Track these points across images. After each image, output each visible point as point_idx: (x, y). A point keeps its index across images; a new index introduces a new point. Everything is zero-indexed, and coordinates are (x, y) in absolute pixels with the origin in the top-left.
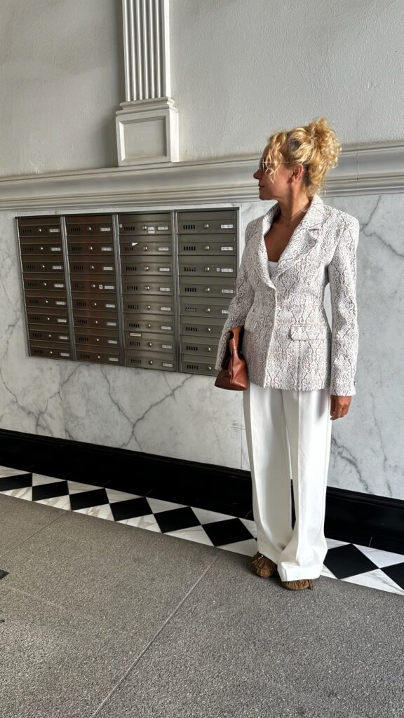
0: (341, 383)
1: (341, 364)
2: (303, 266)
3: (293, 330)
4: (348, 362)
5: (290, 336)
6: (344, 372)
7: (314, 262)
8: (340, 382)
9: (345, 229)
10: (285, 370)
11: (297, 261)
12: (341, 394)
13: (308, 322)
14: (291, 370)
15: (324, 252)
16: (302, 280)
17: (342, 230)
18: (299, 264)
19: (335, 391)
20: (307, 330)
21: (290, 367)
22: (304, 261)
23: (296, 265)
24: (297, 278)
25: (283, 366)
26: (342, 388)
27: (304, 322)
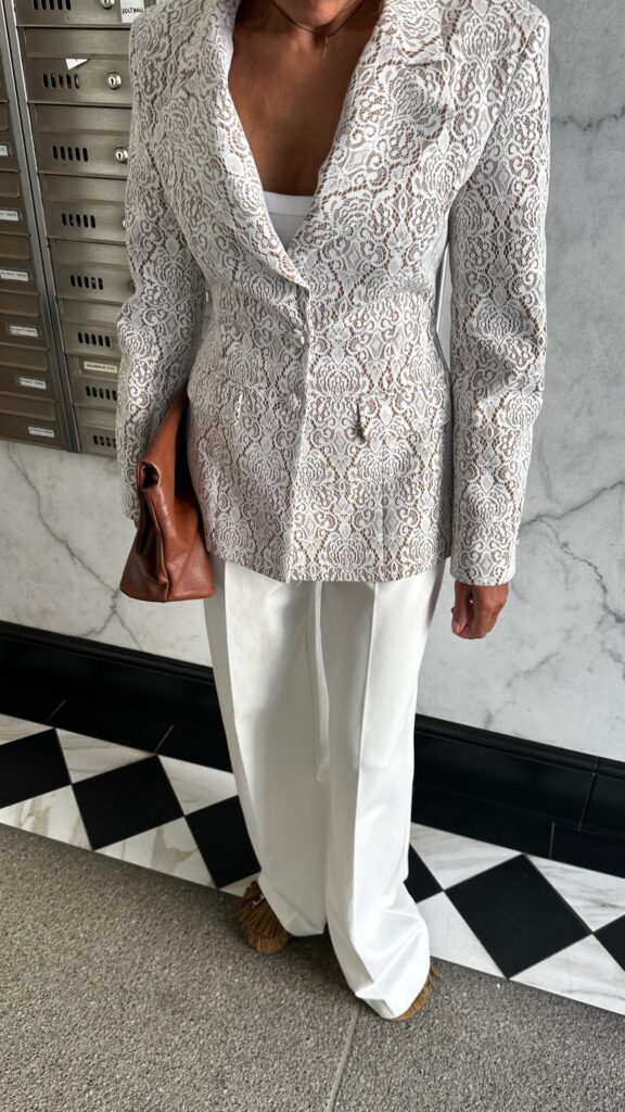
0: (486, 552)
1: (486, 498)
2: (402, 212)
3: (365, 412)
4: (504, 491)
5: (359, 431)
6: (495, 519)
7: (434, 193)
8: (482, 547)
9: (523, 56)
10: (344, 525)
11: (381, 196)
12: (485, 580)
13: (404, 382)
14: (362, 523)
15: (462, 151)
16: (398, 260)
17: (513, 60)
18: (389, 206)
19: (467, 571)
20: (403, 404)
21: (358, 517)
22: (404, 193)
23: (381, 209)
24: (382, 253)
25: (337, 514)
26: (486, 565)
27: (395, 385)
